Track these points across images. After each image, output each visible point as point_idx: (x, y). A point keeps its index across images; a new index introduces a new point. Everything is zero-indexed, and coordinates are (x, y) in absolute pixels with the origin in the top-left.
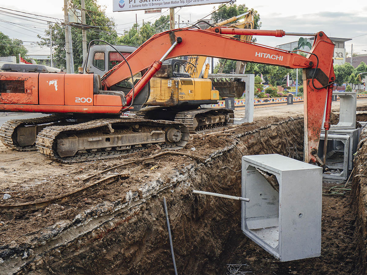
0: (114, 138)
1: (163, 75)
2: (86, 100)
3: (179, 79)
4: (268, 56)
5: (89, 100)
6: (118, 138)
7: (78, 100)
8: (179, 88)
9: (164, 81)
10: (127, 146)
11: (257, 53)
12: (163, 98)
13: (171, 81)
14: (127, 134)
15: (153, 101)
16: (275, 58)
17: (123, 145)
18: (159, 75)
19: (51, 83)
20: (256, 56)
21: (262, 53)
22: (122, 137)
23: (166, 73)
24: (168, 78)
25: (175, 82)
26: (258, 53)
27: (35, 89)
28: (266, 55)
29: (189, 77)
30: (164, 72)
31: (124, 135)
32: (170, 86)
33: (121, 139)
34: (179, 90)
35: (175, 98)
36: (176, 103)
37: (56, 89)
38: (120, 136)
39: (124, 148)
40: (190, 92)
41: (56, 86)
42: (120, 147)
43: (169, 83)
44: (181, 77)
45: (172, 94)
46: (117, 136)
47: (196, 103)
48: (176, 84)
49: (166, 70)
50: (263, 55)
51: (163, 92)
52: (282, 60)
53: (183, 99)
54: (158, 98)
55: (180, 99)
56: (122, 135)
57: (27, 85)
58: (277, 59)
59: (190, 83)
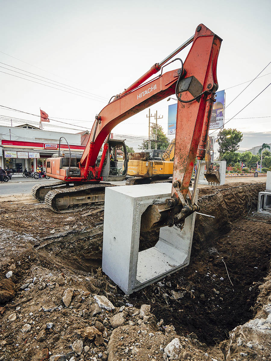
0: (93, 197)
1: (143, 159)
3: (153, 161)
5: (59, 172)
6: (96, 197)
8: (153, 166)
9: (144, 162)
10: (101, 202)
12: (143, 173)
13: (148, 162)
14: (101, 194)
15: (137, 174)
17: (99, 201)
18: (141, 159)
22: (98, 196)
23: (145, 158)
24: (146, 160)
25: (150, 163)
29: (161, 160)
30: (144, 157)
31: (100, 195)
32: (147, 165)
33: (98, 197)
34: (153, 168)
35: (150, 173)
36: (151, 175)
38: (97, 196)
39: (99, 203)
40: (161, 169)
42: (97, 203)
43: (147, 163)
44: (155, 160)
45: (148, 170)
46: (95, 196)
47: (165, 176)
48: (151, 164)
49: (145, 156)
51: (143, 169)
53: (156, 173)
54: (140, 172)
55: (153, 173)
56: (98, 195)
59: (161, 164)
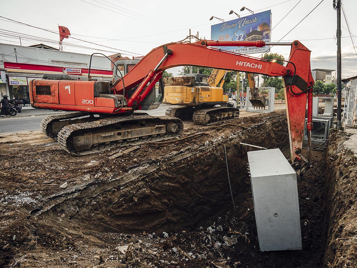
0: (125, 132)
1: (188, 84)
2: (89, 102)
3: (200, 87)
4: (248, 65)
5: (91, 102)
6: (128, 132)
7: (84, 101)
8: (200, 93)
9: (189, 88)
10: (135, 138)
11: (237, 62)
12: (188, 100)
13: (194, 88)
14: (135, 128)
15: (181, 102)
16: (254, 67)
17: (132, 137)
18: (186, 84)
19: (66, 88)
20: (237, 64)
21: (242, 62)
22: (131, 131)
23: (190, 83)
24: (191, 86)
25: (196, 89)
26: (239, 62)
27: (57, 92)
28: (246, 64)
29: (207, 86)
30: (188, 82)
31: (133, 130)
32: (193, 92)
33: (131, 132)
34: (200, 95)
35: (197, 101)
36: (197, 103)
37: (70, 93)
38: (129, 130)
39: (133, 140)
40: (207, 96)
41: (69, 90)
42: (130, 139)
43: (193, 90)
44: (201, 85)
45: (194, 97)
46: (127, 130)
47: (212, 104)
48: (198, 90)
49: (190, 81)
50: (243, 64)
51: (188, 96)
52: (261, 68)
53: (203, 101)
54: (184, 100)
55: (200, 101)
57: (52, 89)
58: (256, 67)
59: (208, 90)
